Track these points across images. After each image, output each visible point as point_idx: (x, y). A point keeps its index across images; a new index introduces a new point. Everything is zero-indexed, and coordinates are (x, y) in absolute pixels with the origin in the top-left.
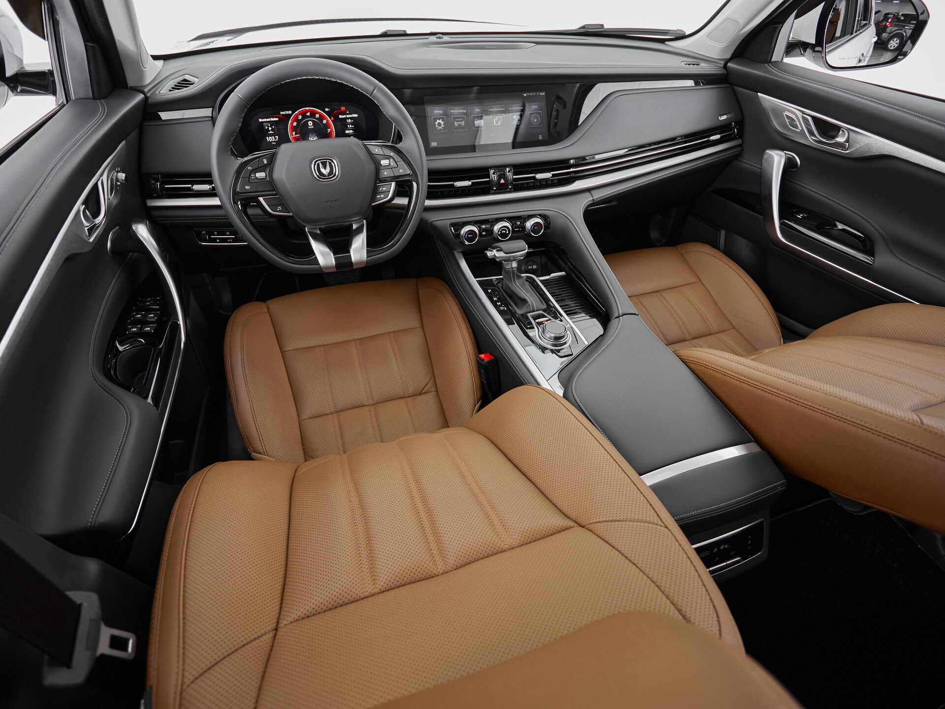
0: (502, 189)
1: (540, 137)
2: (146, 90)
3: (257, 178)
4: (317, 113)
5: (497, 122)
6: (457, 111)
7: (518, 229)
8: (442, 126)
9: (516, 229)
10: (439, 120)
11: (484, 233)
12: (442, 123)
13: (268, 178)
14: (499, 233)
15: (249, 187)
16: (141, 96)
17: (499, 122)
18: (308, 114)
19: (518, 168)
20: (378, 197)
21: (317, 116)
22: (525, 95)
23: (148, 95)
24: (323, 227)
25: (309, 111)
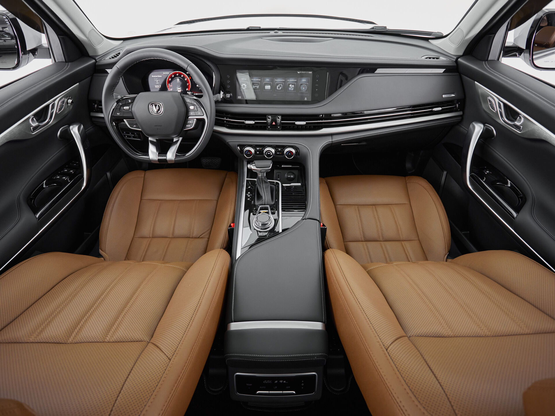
0: (274, 128)
1: (306, 99)
2: (97, 58)
3: (124, 109)
4: (182, 74)
5: (279, 88)
6: (255, 79)
7: (279, 153)
8: (246, 87)
9: (278, 153)
10: (244, 84)
11: (258, 153)
12: (245, 86)
13: (130, 110)
14: (266, 154)
15: (119, 114)
16: (94, 61)
17: (280, 88)
18: (177, 75)
19: (285, 117)
20: (187, 126)
21: (182, 76)
22: (299, 73)
23: (97, 60)
24: (157, 138)
25: (178, 73)
